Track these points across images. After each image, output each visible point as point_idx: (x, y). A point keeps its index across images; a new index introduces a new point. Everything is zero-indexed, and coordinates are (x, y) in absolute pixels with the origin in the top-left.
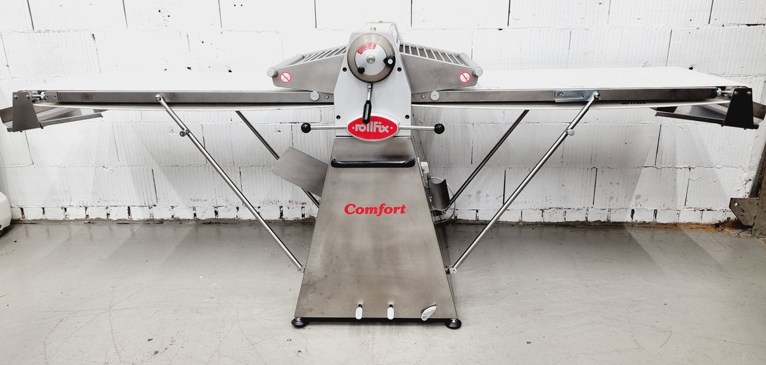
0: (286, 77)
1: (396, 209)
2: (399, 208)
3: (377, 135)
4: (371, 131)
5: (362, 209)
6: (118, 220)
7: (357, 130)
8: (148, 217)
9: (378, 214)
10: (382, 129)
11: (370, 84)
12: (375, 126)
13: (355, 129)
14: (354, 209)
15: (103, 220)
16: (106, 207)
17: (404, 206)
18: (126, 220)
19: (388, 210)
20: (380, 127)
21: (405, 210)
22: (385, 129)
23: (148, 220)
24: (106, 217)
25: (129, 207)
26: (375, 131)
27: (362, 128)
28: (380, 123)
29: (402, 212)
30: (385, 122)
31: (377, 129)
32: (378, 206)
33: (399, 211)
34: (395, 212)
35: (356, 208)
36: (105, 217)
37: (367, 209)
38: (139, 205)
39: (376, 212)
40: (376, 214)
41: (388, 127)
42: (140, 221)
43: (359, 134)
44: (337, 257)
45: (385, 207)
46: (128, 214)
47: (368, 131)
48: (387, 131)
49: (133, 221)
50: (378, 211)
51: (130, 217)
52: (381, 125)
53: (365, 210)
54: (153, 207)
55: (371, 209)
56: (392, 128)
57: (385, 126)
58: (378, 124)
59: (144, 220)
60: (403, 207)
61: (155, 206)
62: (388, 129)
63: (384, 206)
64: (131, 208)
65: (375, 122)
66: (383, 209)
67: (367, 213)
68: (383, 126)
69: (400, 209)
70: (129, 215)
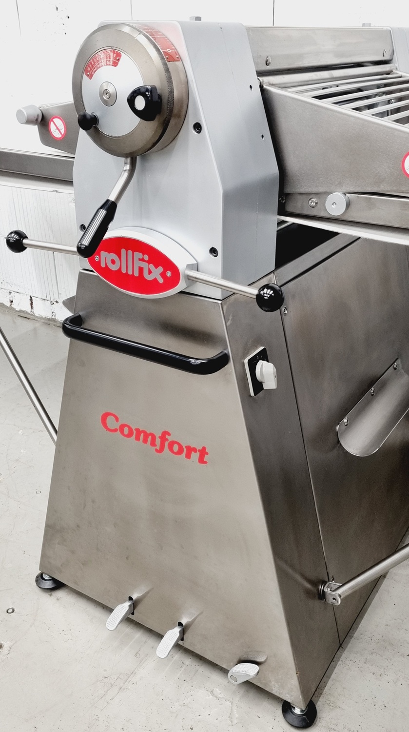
0: (57, 128)
1: (190, 450)
2: (195, 450)
3: (141, 284)
4: (130, 273)
5: (130, 429)
6: (20, 311)
7: (103, 265)
8: (49, 315)
9: (158, 447)
10: (150, 272)
11: (129, 160)
12: (138, 264)
13: (100, 262)
14: (117, 425)
15: (6, 307)
16: (9, 291)
17: (204, 448)
18: (29, 314)
19: (176, 448)
20: (145, 266)
21: (206, 458)
22: (155, 274)
23: (49, 319)
24: (10, 304)
25: (31, 297)
26: (136, 274)
27: (113, 262)
28: (146, 257)
29: (202, 460)
30: (157, 258)
31: (141, 270)
32: (158, 434)
33: (195, 456)
34: (188, 456)
35: (120, 423)
36: (8, 304)
37: (139, 432)
38: (40, 296)
39: (153, 444)
40: (155, 448)
41: (160, 269)
42: (41, 318)
43: (105, 272)
44: (93, 501)
45: (170, 438)
46: (30, 307)
47: (124, 271)
48: (161, 281)
49: (34, 316)
50: (158, 441)
51: (32, 310)
52: (149, 262)
53: (135, 432)
54: (55, 303)
55: (146, 435)
56: (169, 274)
57: (156, 267)
58: (142, 260)
59: (45, 319)
60: (203, 452)
61: (57, 302)
62: (163, 275)
63: (167, 437)
64: (33, 298)
65: (135, 253)
66: (167, 443)
67: (137, 438)
68: (152, 267)
69: (198, 453)
70: (32, 307)
